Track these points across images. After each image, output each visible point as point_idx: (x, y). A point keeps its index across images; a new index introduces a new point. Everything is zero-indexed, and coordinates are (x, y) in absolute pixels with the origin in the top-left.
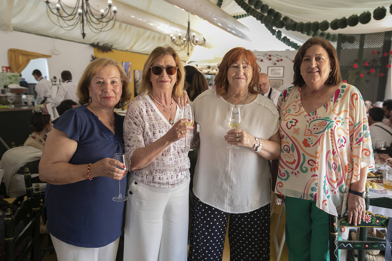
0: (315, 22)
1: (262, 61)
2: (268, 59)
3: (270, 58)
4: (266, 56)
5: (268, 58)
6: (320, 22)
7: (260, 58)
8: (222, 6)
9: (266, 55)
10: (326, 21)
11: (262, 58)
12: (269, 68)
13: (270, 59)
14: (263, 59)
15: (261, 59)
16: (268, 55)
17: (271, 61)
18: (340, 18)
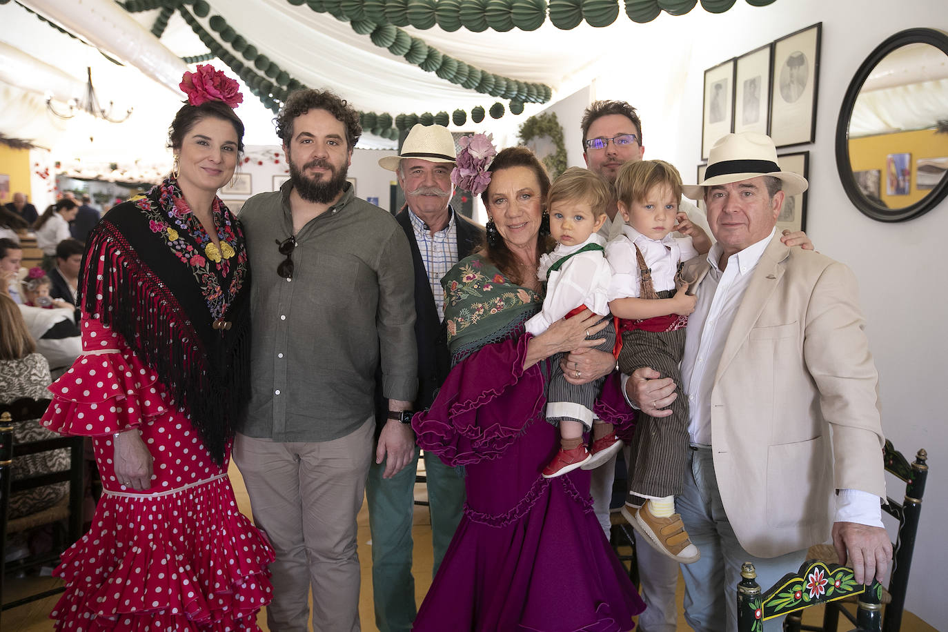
0: (370, 113)
1: (260, 163)
2: (274, 161)
3: (278, 158)
4: (269, 155)
5: (271, 158)
6: (379, 114)
7: (256, 159)
8: (164, 35)
9: (268, 152)
10: (388, 114)
11: (260, 158)
12: (276, 178)
13: (277, 162)
14: (263, 161)
15: (259, 160)
16: (274, 152)
17: (278, 165)
18: (408, 113)
